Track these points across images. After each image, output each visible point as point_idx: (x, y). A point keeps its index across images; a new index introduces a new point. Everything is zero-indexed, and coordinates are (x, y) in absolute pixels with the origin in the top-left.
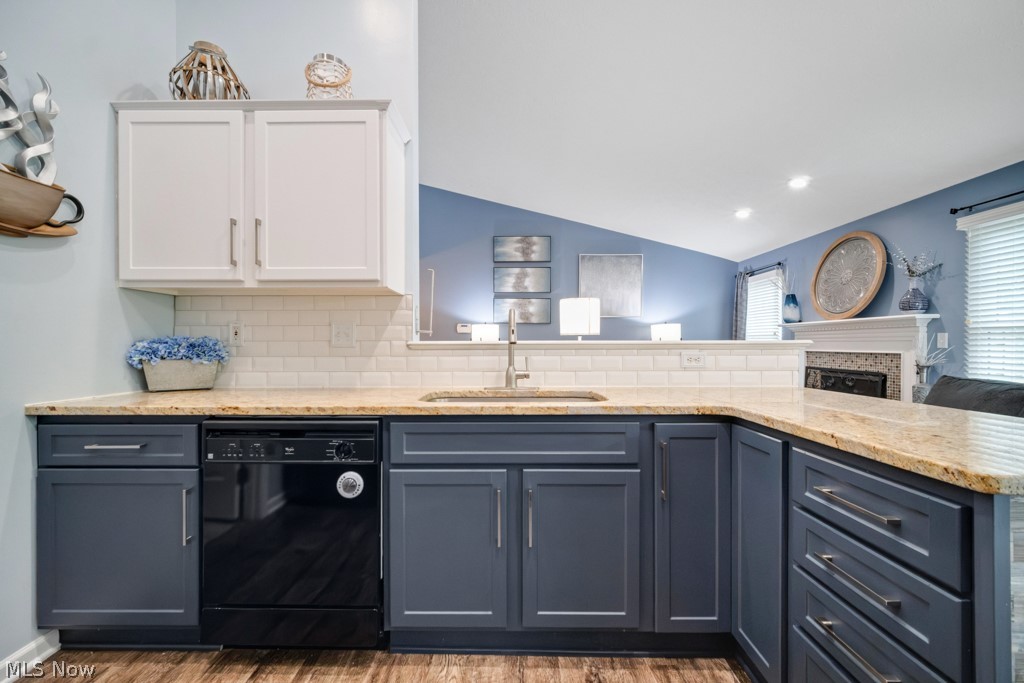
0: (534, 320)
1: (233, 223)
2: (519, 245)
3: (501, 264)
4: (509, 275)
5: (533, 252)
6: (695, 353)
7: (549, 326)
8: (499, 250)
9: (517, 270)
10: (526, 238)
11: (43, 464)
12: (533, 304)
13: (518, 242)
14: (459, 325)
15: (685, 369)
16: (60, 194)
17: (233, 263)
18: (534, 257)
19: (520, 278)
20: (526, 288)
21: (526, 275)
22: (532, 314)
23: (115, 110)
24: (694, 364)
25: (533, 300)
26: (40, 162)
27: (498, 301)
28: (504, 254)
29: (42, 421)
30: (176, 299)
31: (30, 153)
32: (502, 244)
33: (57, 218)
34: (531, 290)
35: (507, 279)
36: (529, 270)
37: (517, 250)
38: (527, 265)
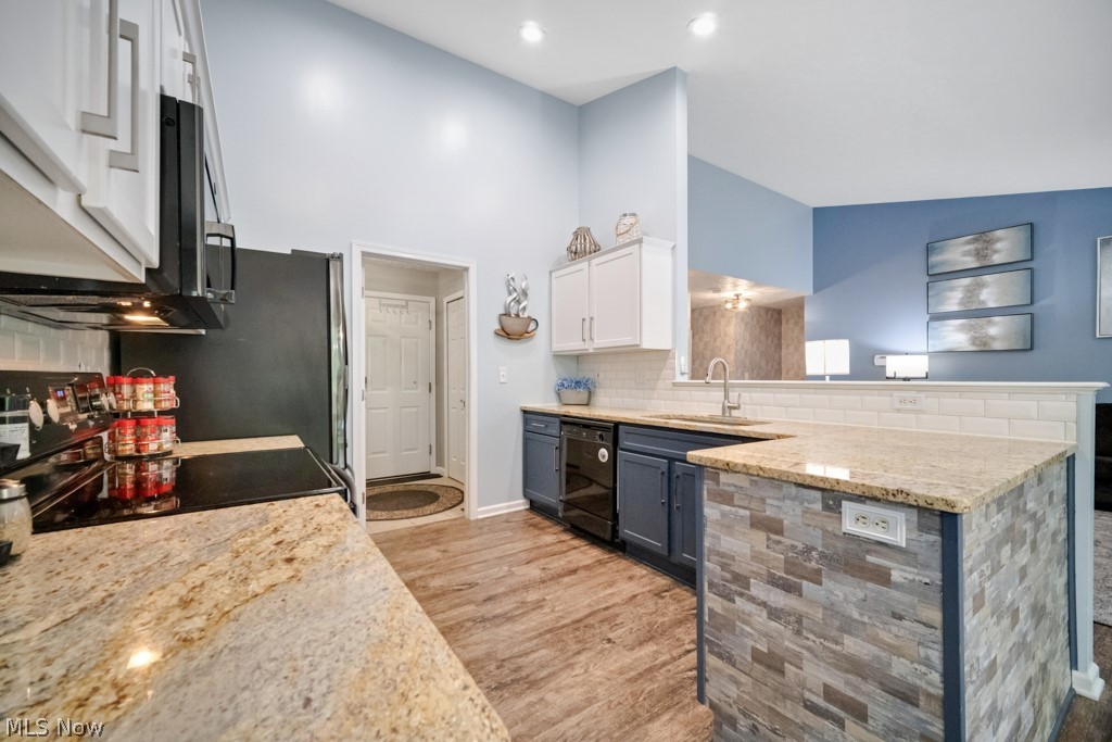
0: (997, 346)
1: (584, 320)
2: (971, 247)
3: (939, 277)
4: (952, 289)
5: (996, 252)
6: (913, 394)
7: (1029, 354)
8: (934, 259)
9: (966, 281)
10: (983, 236)
11: (525, 431)
12: (995, 324)
13: (968, 243)
14: (877, 356)
15: (899, 410)
16: (530, 319)
17: (584, 340)
18: (997, 259)
19: (971, 293)
20: (983, 302)
21: (982, 286)
22: (993, 338)
23: (551, 273)
24: (909, 406)
25: (996, 319)
26: (524, 308)
27: (934, 324)
28: (943, 263)
29: (525, 412)
30: (578, 358)
31: (522, 306)
32: (942, 251)
33: (530, 330)
34: (991, 304)
35: (949, 294)
36: (988, 278)
37: (965, 254)
38: (986, 270)
